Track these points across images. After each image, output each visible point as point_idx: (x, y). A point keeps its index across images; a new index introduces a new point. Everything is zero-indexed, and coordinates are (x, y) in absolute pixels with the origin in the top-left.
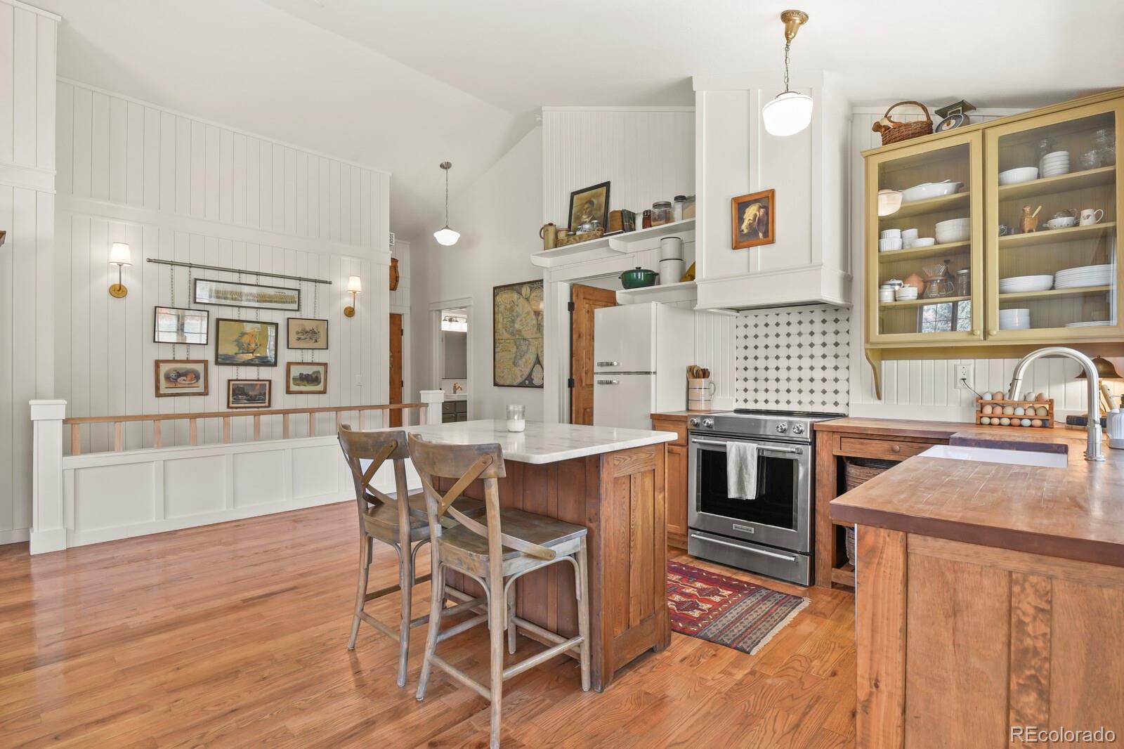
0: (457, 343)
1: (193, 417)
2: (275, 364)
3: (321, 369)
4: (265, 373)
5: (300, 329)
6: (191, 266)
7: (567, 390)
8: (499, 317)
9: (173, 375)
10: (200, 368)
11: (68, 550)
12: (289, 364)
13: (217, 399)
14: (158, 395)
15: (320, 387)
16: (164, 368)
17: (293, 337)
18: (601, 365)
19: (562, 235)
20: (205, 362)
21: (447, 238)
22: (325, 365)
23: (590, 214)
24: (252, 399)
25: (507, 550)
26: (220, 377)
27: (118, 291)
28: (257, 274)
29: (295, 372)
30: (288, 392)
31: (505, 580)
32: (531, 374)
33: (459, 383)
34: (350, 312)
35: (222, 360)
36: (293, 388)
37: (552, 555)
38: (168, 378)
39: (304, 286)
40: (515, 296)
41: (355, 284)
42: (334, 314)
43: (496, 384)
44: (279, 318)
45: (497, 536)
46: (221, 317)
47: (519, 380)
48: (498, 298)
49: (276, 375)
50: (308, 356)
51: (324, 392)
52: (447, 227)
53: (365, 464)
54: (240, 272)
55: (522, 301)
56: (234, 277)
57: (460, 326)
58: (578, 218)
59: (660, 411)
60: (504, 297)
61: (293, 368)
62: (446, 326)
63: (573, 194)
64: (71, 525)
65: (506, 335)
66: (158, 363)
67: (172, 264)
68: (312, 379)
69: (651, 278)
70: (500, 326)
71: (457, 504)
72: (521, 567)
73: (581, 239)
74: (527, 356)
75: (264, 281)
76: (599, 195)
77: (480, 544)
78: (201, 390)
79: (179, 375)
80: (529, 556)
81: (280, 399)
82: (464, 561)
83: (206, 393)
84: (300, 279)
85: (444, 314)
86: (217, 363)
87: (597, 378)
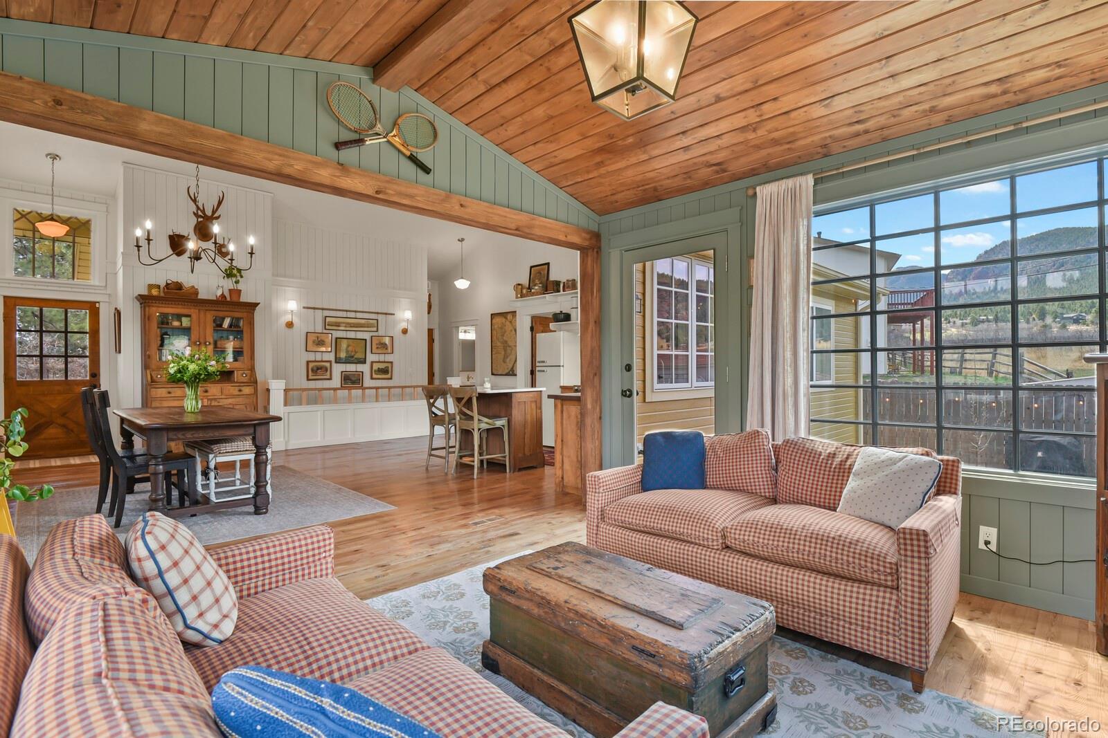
0: (469, 346)
1: (321, 390)
2: (365, 363)
3: (389, 365)
4: (360, 367)
5: (378, 342)
6: (323, 309)
7: (530, 376)
8: (494, 332)
9: (315, 369)
10: (328, 365)
11: (286, 450)
12: (372, 363)
13: (336, 381)
14: (308, 380)
15: (389, 376)
16: (311, 365)
17: (374, 346)
18: (539, 362)
19: (524, 291)
20: (330, 362)
21: (462, 284)
22: (392, 363)
23: (539, 280)
24: (353, 383)
25: (479, 420)
26: (338, 369)
27: (290, 325)
28: (356, 312)
29: (376, 367)
30: (372, 378)
31: (479, 429)
32: (513, 368)
33: (471, 374)
34: (405, 331)
35: (338, 361)
36: (374, 376)
37: (495, 424)
38: (312, 370)
39: (380, 317)
40: (504, 320)
41: (408, 315)
42: (396, 332)
43: (492, 374)
44: (367, 336)
45: (476, 416)
46: (338, 336)
47: (507, 371)
48: (494, 321)
49: (365, 368)
50: (382, 358)
51: (391, 379)
52: (462, 278)
53: (432, 401)
54: (347, 311)
55: (508, 323)
56: (344, 314)
57: (471, 336)
58: (534, 281)
59: (566, 384)
60: (498, 320)
61: (374, 364)
62: (462, 336)
63: (531, 267)
64: (286, 439)
65: (499, 344)
66: (308, 362)
67: (314, 308)
68: (385, 371)
69: (567, 317)
70: (494, 338)
71: (464, 406)
72: (484, 426)
73: (533, 294)
74: (511, 357)
75: (359, 315)
76: (544, 269)
77: (471, 418)
78: (328, 377)
79: (318, 369)
80: (487, 423)
81: (368, 382)
82: (467, 425)
83: (330, 379)
84: (378, 313)
85: (461, 328)
86: (336, 362)
87: (537, 369)
